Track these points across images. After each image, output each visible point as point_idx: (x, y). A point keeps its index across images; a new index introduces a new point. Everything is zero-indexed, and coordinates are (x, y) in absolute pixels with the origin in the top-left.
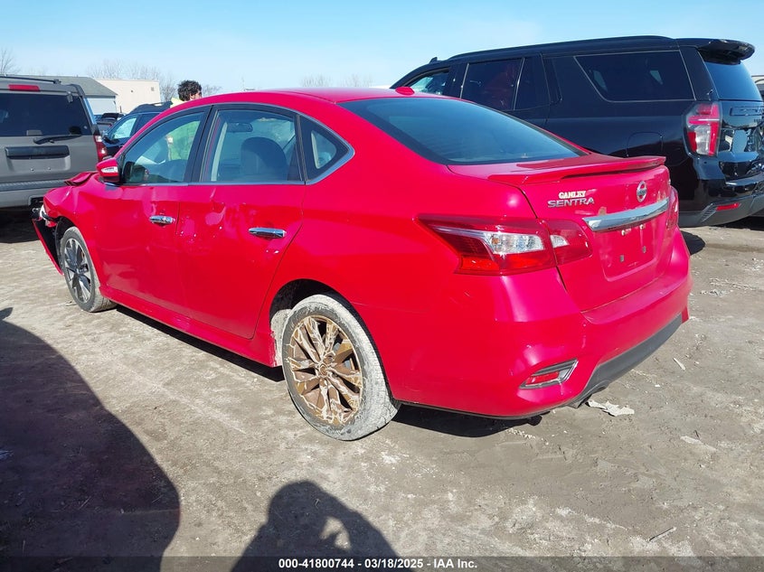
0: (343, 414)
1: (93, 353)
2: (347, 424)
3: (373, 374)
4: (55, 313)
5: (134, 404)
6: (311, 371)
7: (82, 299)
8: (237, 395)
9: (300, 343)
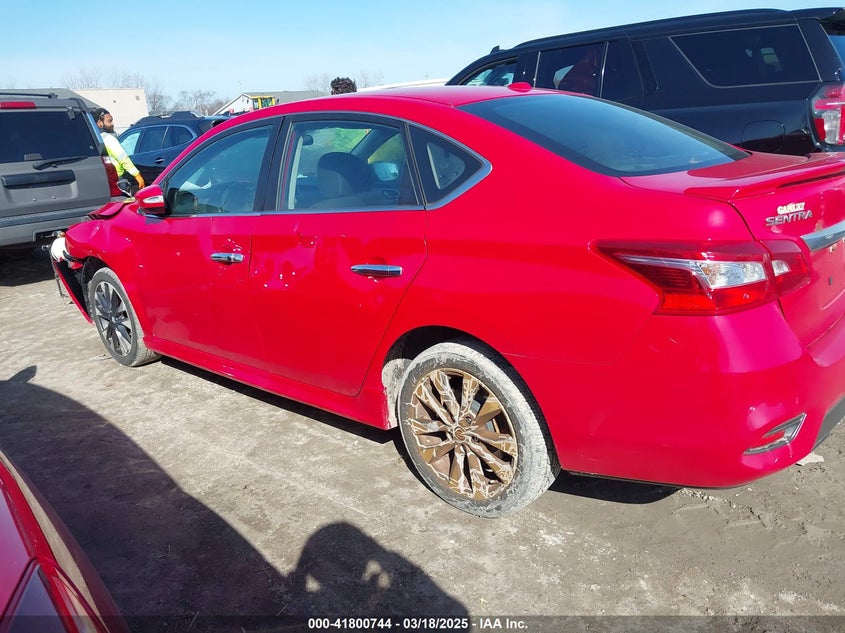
0: (488, 487)
1: (149, 419)
2: (495, 498)
3: (533, 439)
4: (89, 369)
5: (217, 483)
6: (442, 435)
7: (120, 353)
8: (340, 464)
9: (426, 401)
